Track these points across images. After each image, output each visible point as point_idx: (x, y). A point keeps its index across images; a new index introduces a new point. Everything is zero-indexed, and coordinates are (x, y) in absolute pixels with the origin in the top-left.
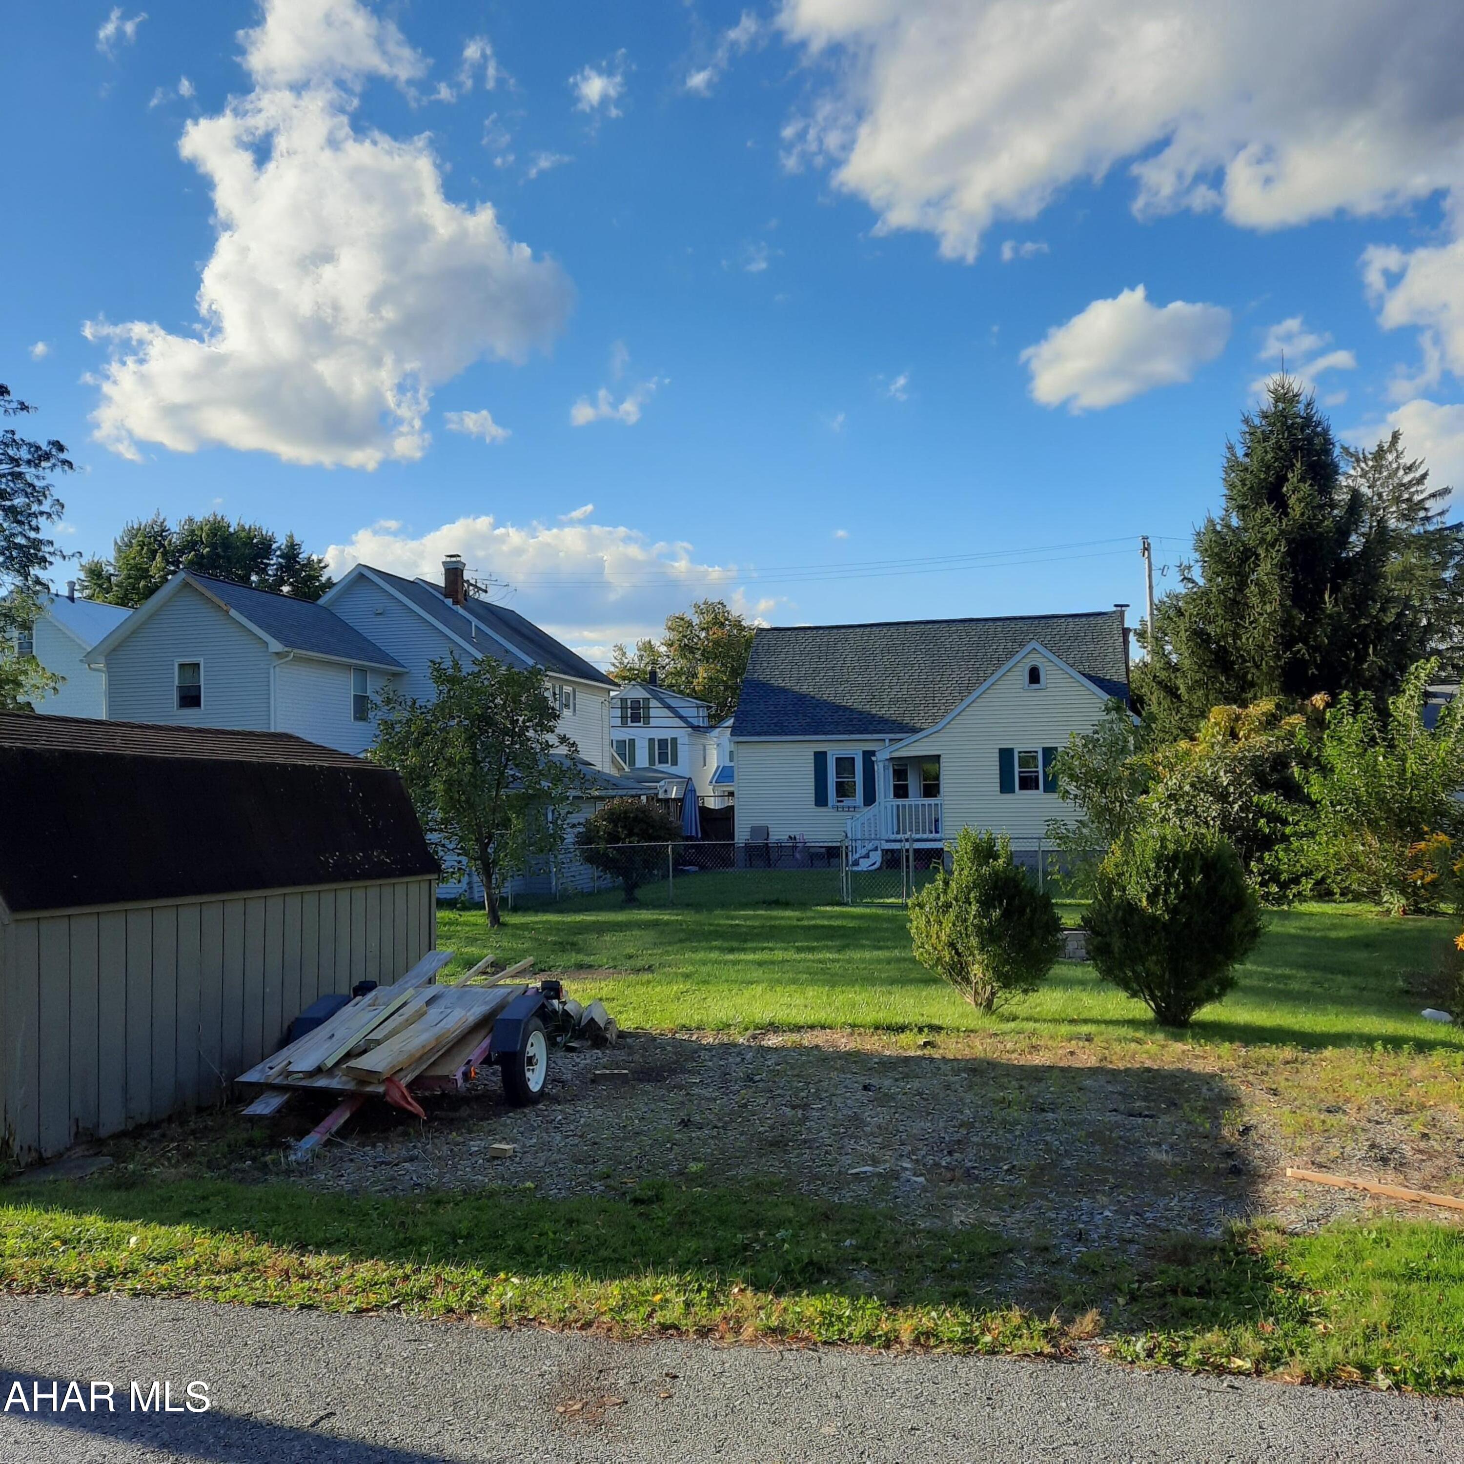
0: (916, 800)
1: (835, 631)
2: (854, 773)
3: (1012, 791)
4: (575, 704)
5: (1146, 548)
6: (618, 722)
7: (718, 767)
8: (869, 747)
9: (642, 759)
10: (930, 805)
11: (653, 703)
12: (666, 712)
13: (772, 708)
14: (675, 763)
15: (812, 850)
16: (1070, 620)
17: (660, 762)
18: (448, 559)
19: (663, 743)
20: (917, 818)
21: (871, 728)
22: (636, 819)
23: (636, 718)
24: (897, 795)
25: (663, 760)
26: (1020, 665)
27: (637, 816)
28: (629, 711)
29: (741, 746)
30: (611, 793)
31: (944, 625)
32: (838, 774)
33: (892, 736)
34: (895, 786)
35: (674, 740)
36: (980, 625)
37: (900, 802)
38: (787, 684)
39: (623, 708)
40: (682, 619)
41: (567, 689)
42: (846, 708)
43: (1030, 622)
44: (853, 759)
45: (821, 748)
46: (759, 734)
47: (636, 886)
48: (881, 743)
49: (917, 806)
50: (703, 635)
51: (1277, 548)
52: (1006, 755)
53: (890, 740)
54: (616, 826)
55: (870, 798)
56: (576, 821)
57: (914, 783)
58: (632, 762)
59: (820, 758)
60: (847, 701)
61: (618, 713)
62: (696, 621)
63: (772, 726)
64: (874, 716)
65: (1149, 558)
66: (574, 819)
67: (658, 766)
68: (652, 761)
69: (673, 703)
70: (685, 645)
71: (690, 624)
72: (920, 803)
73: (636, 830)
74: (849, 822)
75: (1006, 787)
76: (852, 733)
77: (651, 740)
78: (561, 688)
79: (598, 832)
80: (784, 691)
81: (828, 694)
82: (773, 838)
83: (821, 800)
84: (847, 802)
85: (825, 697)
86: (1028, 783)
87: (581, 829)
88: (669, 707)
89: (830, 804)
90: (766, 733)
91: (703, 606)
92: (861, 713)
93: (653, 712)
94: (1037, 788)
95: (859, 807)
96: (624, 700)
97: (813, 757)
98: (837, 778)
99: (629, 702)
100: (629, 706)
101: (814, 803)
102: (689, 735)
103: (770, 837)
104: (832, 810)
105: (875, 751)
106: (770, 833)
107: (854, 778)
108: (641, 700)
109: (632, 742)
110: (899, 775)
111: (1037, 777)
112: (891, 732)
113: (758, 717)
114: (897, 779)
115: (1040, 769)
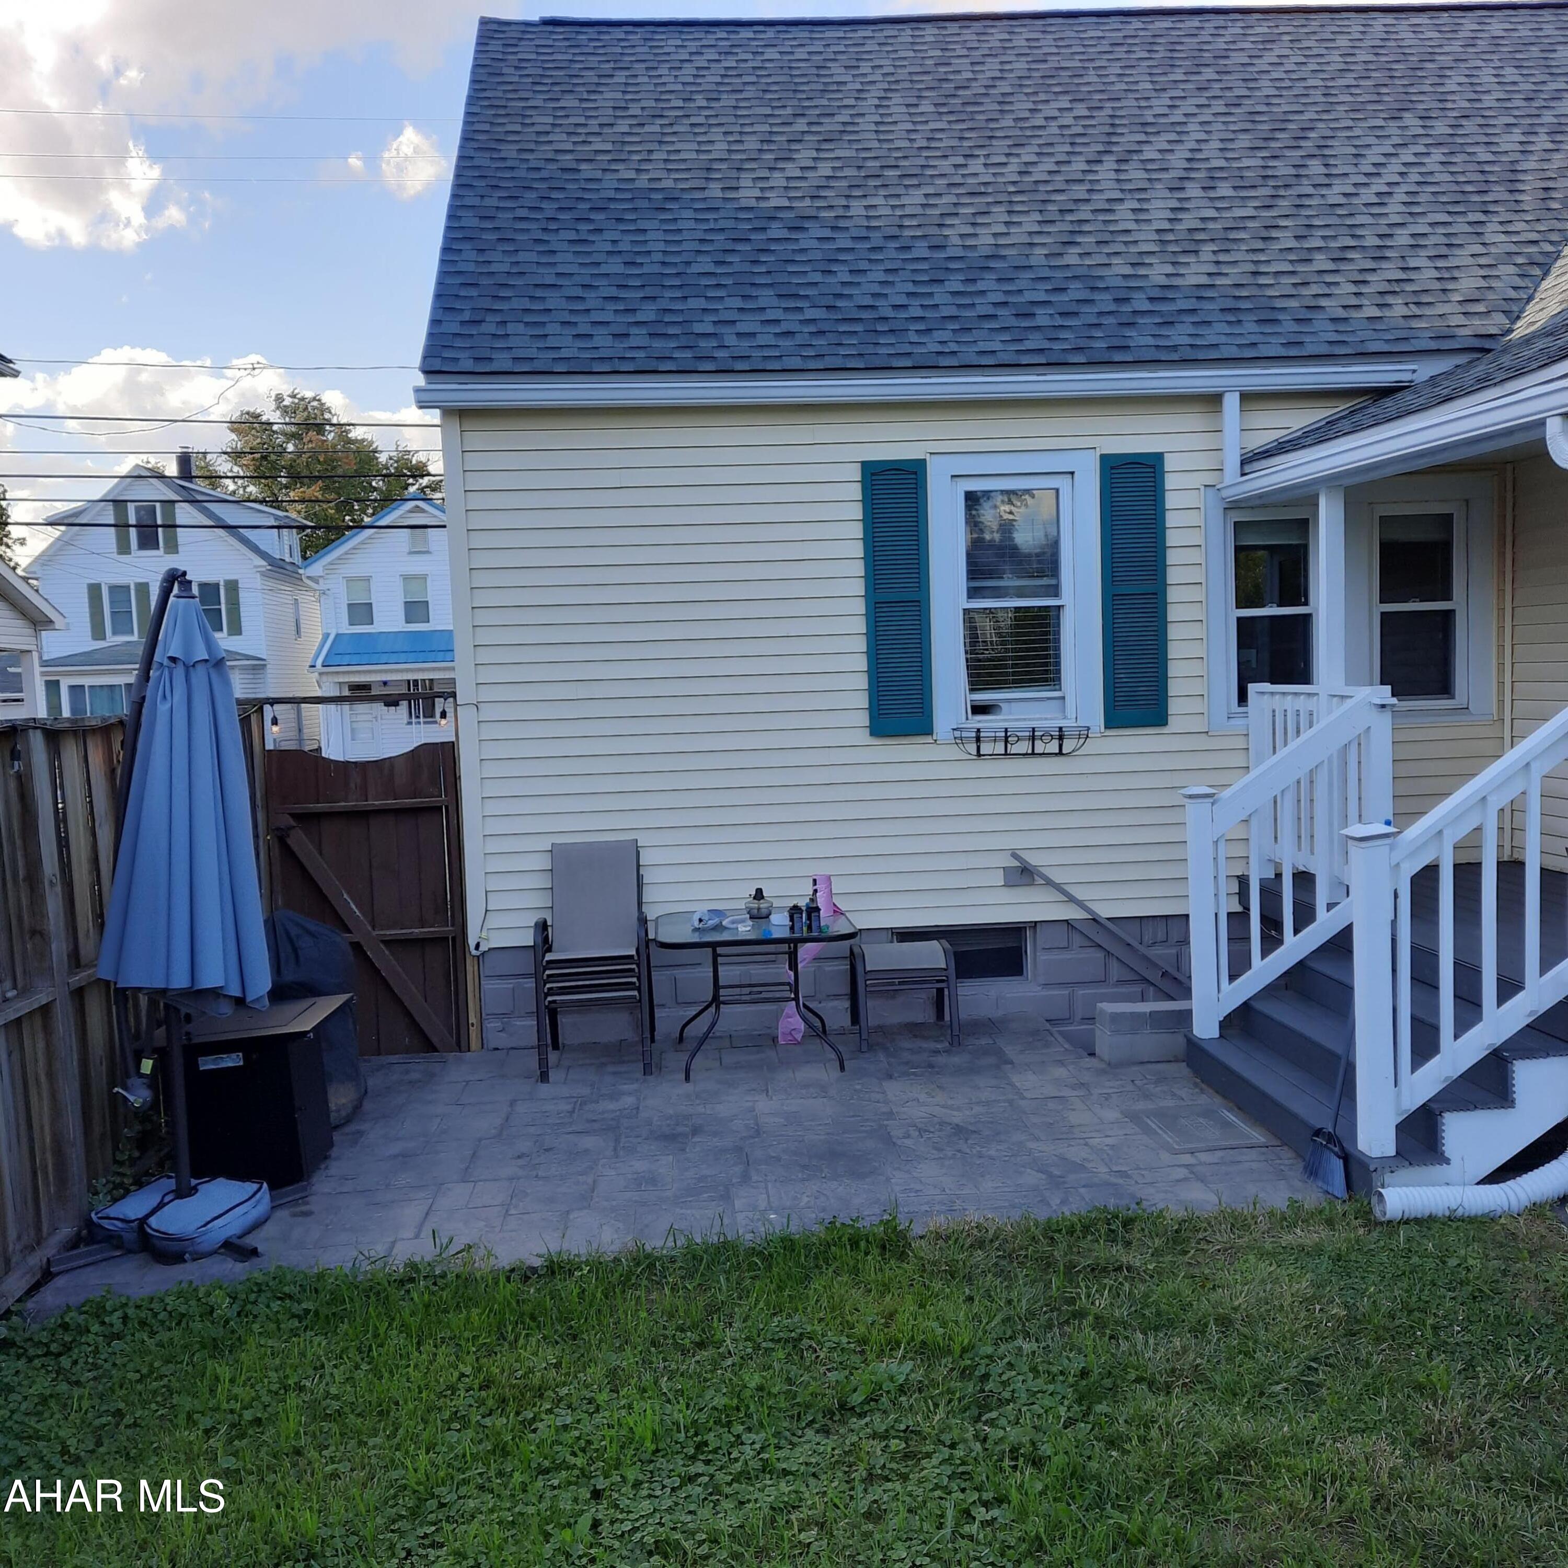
2: (1057, 572)
8: (1133, 435)
11: (185, 513)
12: (214, 533)
14: (236, 629)
19: (209, 588)
23: (148, 541)
28: (133, 530)
32: (980, 569)
33: (1255, 376)
34: (1242, 625)
35: (233, 586)
39: (121, 523)
42: (975, 266)
45: (895, 441)
46: (580, 369)
48: (1198, 417)
55: (1142, 691)
59: (892, 496)
69: (227, 515)
80: (655, 203)
83: (896, 702)
84: (1025, 706)
88: (219, 524)
89: (941, 721)
95: (1084, 734)
96: (119, 504)
97: (856, 492)
98: (973, 593)
99: (131, 508)
100: (132, 520)
101: (863, 719)
102: (263, 574)
103: (649, 895)
104: (954, 752)
105: (1159, 457)
106: (649, 877)
107: (1055, 591)
108: (158, 505)
109: (142, 588)
110: (1247, 573)
112: (1250, 355)
113: (554, 300)
114: (1243, 595)
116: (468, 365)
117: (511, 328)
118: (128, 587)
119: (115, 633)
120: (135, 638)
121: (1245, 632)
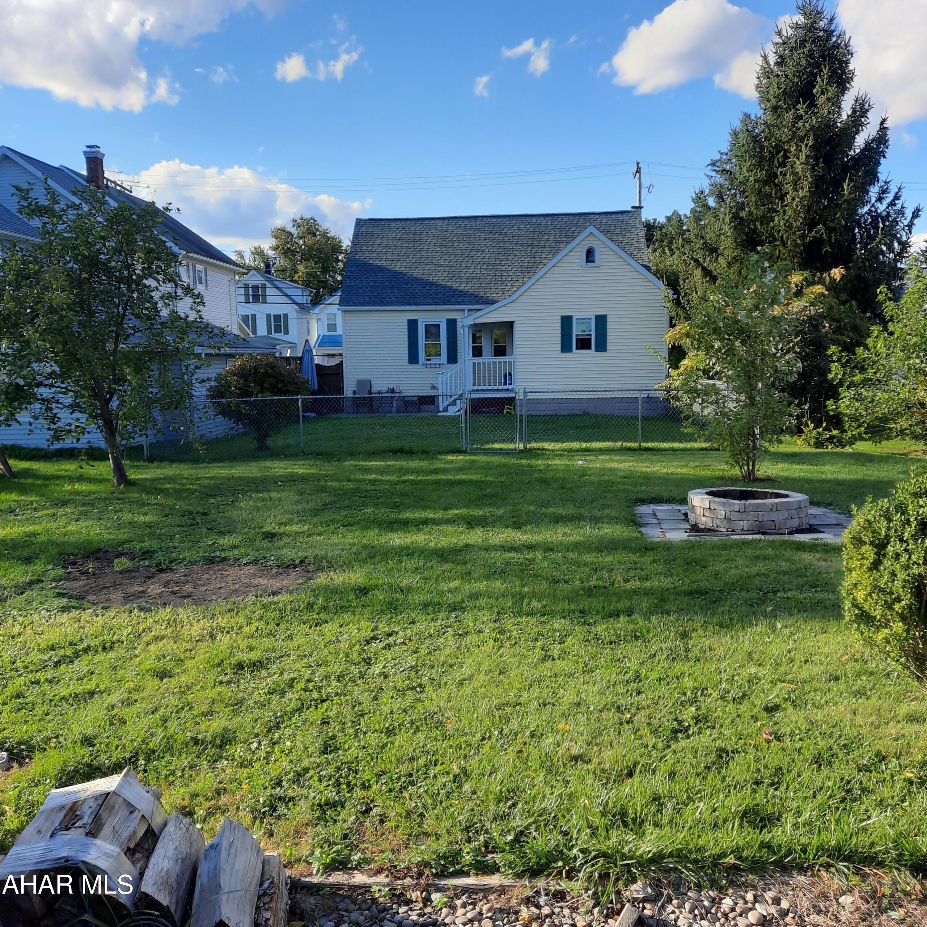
0: (488, 358)
1: (420, 222)
3: (571, 351)
4: (206, 280)
5: (638, 171)
6: (243, 299)
7: (319, 336)
8: (452, 316)
9: (262, 330)
10: (500, 362)
12: (279, 294)
13: (372, 284)
14: (287, 332)
15: (407, 399)
16: (603, 216)
17: (275, 332)
18: (89, 149)
19: (277, 318)
20: (495, 373)
21: (453, 300)
22: (266, 374)
23: (256, 298)
24: (474, 355)
25: (278, 330)
26: (579, 246)
27: (266, 372)
29: (348, 315)
30: (240, 351)
31: (506, 219)
33: (470, 307)
34: (473, 347)
35: (286, 316)
36: (534, 220)
37: (477, 360)
38: (383, 263)
39: (246, 290)
40: (285, 231)
41: (200, 267)
42: (432, 284)
43: (572, 217)
44: (439, 325)
45: (413, 316)
46: (362, 305)
47: (267, 435)
48: (461, 313)
49: (489, 364)
50: (301, 242)
51: (805, 142)
52: (566, 322)
53: (469, 310)
54: (246, 380)
55: (453, 358)
56: (205, 376)
57: (487, 346)
58: (254, 331)
59: (412, 325)
60: (434, 278)
61: (242, 291)
63: (373, 298)
64: (455, 290)
65: (640, 178)
66: (201, 374)
67: (274, 335)
68: (269, 331)
69: (284, 287)
70: (289, 249)
71: (290, 234)
72: (491, 361)
73: (266, 385)
74: (440, 376)
75: (566, 347)
76: (437, 304)
77: (269, 316)
78: (194, 267)
79: (229, 387)
80: (381, 269)
81: (418, 272)
82: (375, 389)
83: (413, 358)
84: (435, 360)
85: (415, 274)
86: (584, 344)
87: (213, 384)
88: (281, 291)
89: (421, 361)
90: (368, 304)
91: (299, 221)
92: (445, 288)
93: (268, 292)
94: (590, 348)
95: (443, 364)
96: (246, 284)
97: (406, 324)
98: (426, 341)
99: (250, 286)
101: (407, 361)
102: (297, 312)
103: (372, 389)
104: (422, 367)
105: (456, 319)
106: (373, 386)
107: (440, 340)
108: (260, 285)
109: (254, 316)
110: (475, 339)
111: (590, 339)
112: (470, 303)
113: (361, 291)
114: (474, 342)
115: (593, 333)
116: (346, 304)
118: (248, 316)
121: (474, 348)
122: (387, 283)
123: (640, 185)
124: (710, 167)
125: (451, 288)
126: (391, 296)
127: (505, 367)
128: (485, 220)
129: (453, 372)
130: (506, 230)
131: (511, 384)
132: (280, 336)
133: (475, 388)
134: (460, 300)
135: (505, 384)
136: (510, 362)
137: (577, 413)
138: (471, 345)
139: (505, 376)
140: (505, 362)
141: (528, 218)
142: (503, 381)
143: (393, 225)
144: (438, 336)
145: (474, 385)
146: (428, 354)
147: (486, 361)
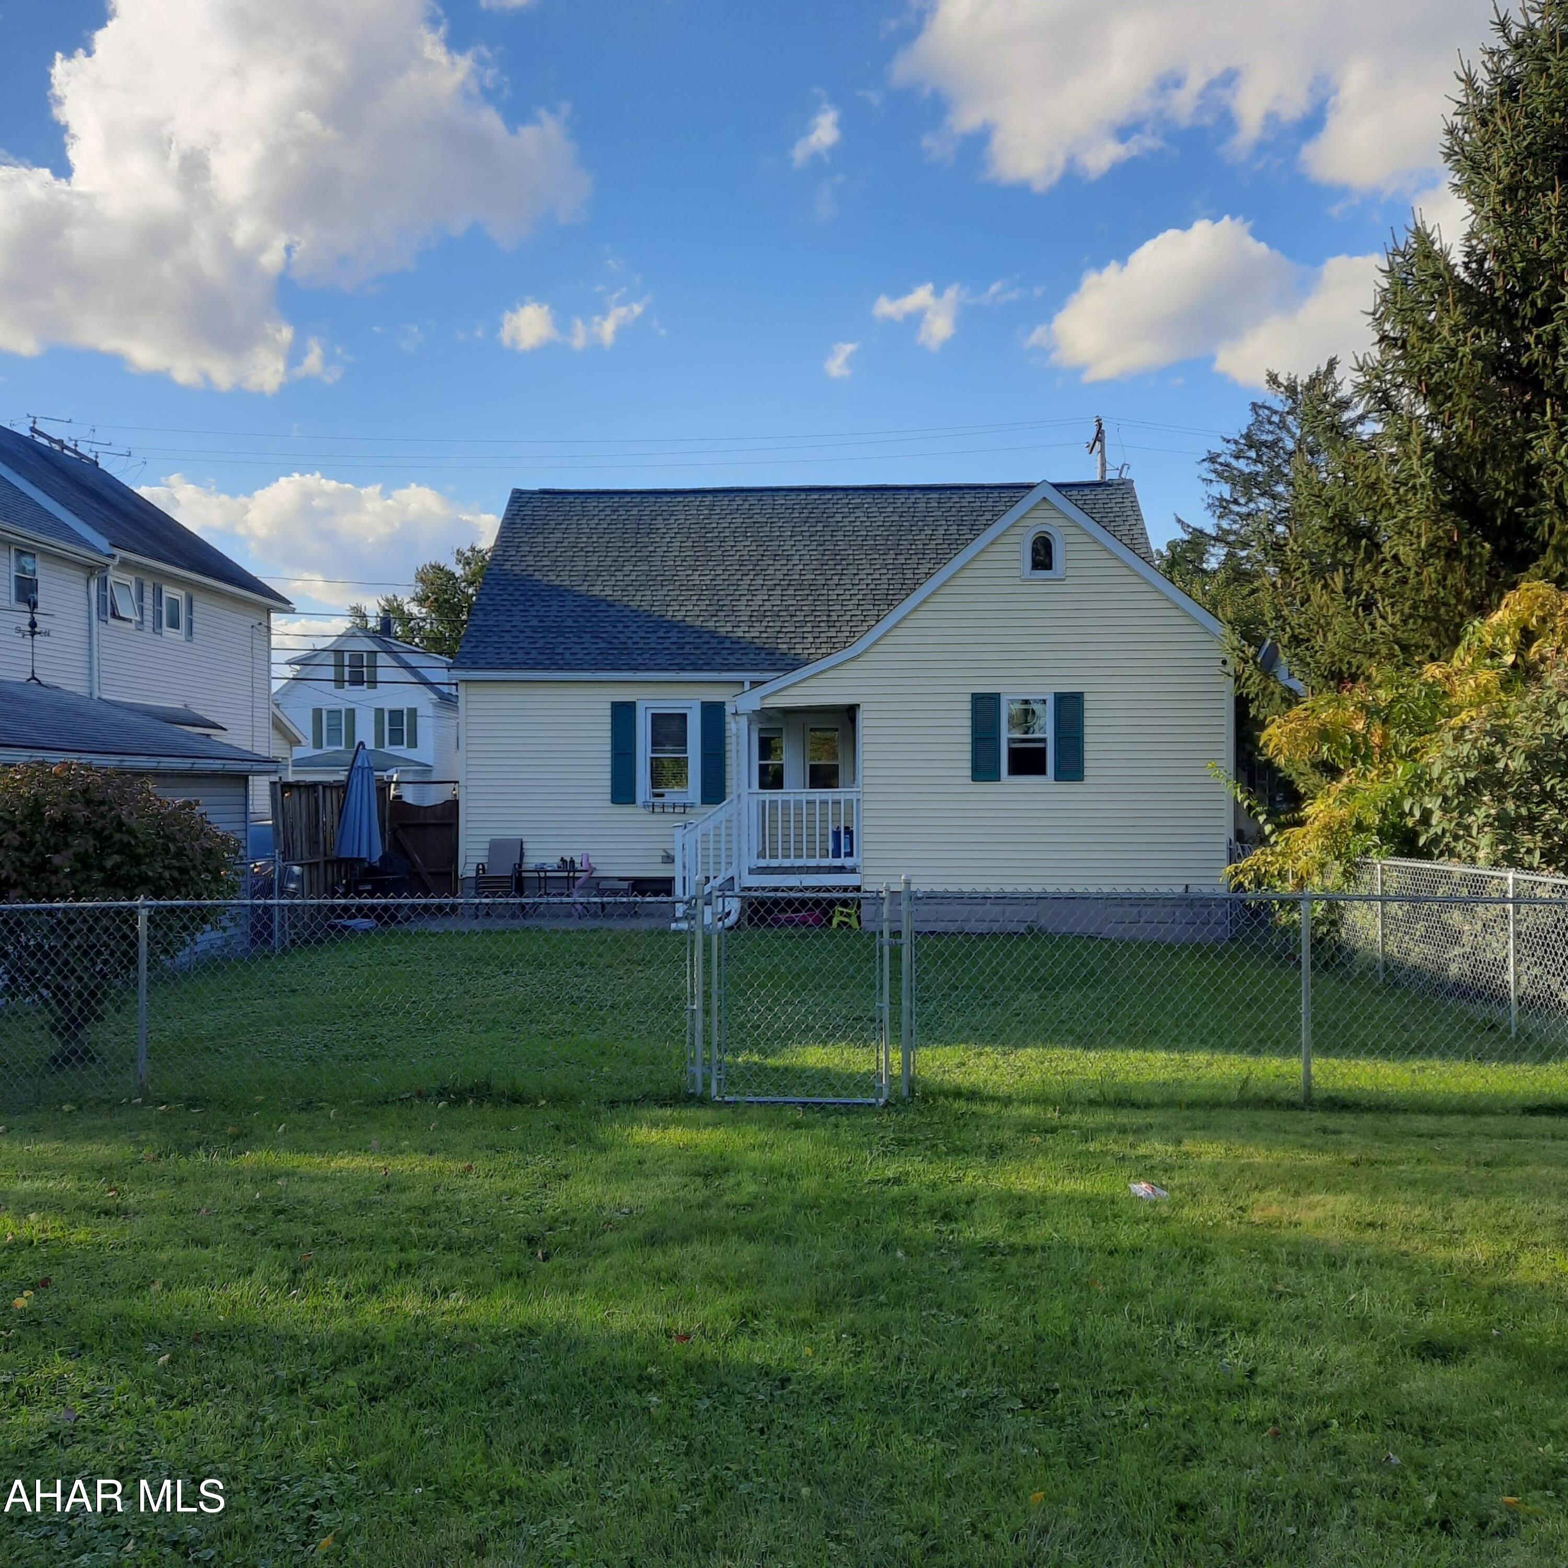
0: (795, 792)
1: (652, 499)
2: (685, 744)
3: (995, 776)
4: (190, 623)
5: (1099, 436)
6: (331, 685)
8: (713, 695)
9: (365, 738)
10: (824, 802)
11: (383, 659)
12: (405, 675)
13: (535, 622)
14: (413, 744)
15: (605, 885)
17: (391, 743)
19: (396, 715)
20: (811, 827)
21: (719, 660)
23: (357, 680)
24: (763, 785)
25: (396, 739)
26: (1015, 530)
28: (347, 669)
31: (840, 495)
32: (656, 742)
33: (756, 676)
34: (761, 767)
35: (413, 712)
36: (901, 497)
37: (769, 795)
38: (566, 581)
39: (339, 666)
40: (442, 570)
42: (672, 625)
44: (684, 716)
45: (624, 695)
46: (509, 667)
48: (736, 690)
49: (798, 803)
50: (471, 591)
52: (985, 707)
53: (752, 681)
55: (714, 791)
57: (794, 764)
58: (350, 741)
59: (623, 714)
60: (675, 612)
61: (331, 672)
62: (459, 571)
63: (534, 654)
64: (722, 640)
65: (1102, 451)
67: (388, 749)
68: (379, 741)
69: (413, 660)
71: (451, 576)
72: (804, 798)
74: (679, 832)
75: (983, 769)
76: (682, 669)
77: (379, 712)
78: (158, 593)
80: (559, 592)
81: (641, 600)
82: (531, 861)
83: (622, 792)
84: (672, 795)
85: (634, 604)
86: (1028, 761)
88: (407, 667)
89: (639, 798)
90: (522, 667)
91: (469, 554)
92: (698, 632)
93: (382, 675)
94: (1041, 771)
95: (692, 806)
96: (339, 653)
97: (609, 712)
98: (653, 751)
99: (347, 655)
100: (347, 662)
101: (609, 797)
102: (435, 705)
103: (525, 860)
104: (643, 811)
105: (724, 703)
106: (526, 853)
107: (685, 751)
108: (365, 655)
109: (351, 713)
110: (766, 747)
111: (1043, 751)
112: (755, 668)
113: (508, 637)
114: (763, 756)
115: (1050, 735)
116: (469, 665)
117: (488, 650)
118: (340, 711)
119: (329, 743)
120: (342, 748)
121: (763, 770)
122: (569, 622)
123: (1103, 464)
124: (1206, 465)
125: (713, 634)
126: (577, 649)
127: (836, 814)
128: (793, 496)
129: (711, 824)
130: (838, 517)
131: (850, 854)
132: (401, 751)
133: (763, 863)
134: (732, 660)
135: (837, 854)
136: (849, 803)
137: (1011, 927)
138: (756, 763)
139: (837, 834)
140: (837, 803)
141: (889, 494)
142: (831, 846)
143: (592, 503)
144: (682, 742)
145: (762, 855)
146: (657, 780)
147: (791, 798)
